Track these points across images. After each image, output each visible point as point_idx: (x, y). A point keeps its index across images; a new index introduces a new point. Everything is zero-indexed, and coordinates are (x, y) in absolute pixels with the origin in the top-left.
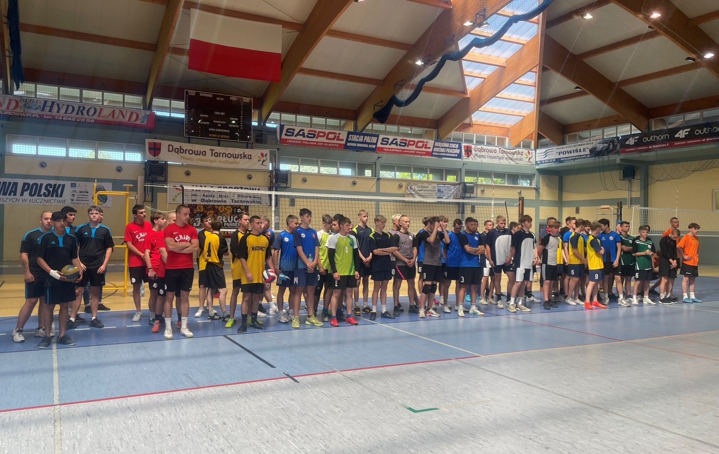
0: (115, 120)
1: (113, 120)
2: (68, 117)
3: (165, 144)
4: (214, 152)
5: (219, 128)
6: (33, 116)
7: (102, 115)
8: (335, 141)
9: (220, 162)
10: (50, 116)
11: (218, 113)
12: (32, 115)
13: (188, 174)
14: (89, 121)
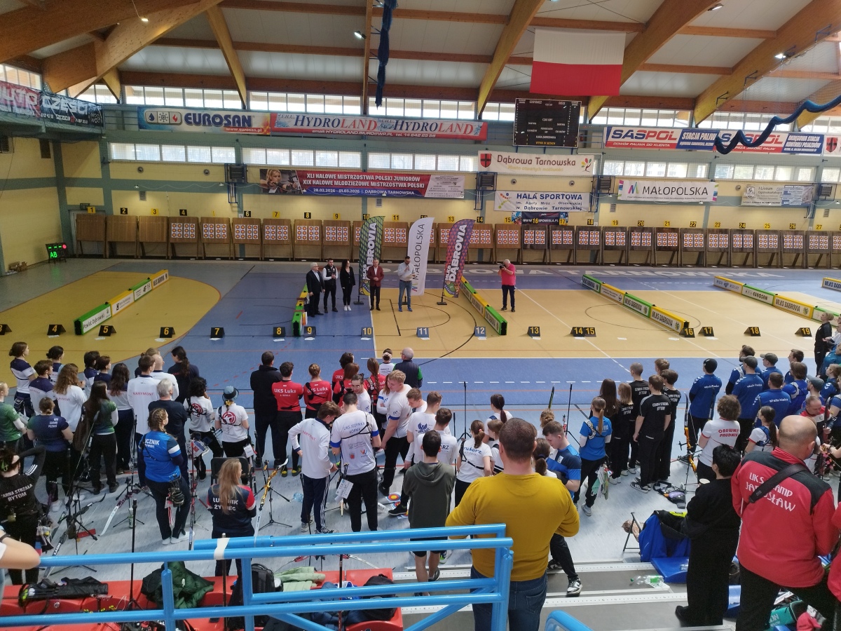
0: (453, 133)
1: (451, 133)
2: (415, 134)
3: (495, 155)
4: (539, 160)
5: (546, 135)
7: (442, 129)
9: (544, 169)
10: (401, 133)
11: (546, 120)
12: (387, 134)
13: (514, 182)
14: (431, 136)
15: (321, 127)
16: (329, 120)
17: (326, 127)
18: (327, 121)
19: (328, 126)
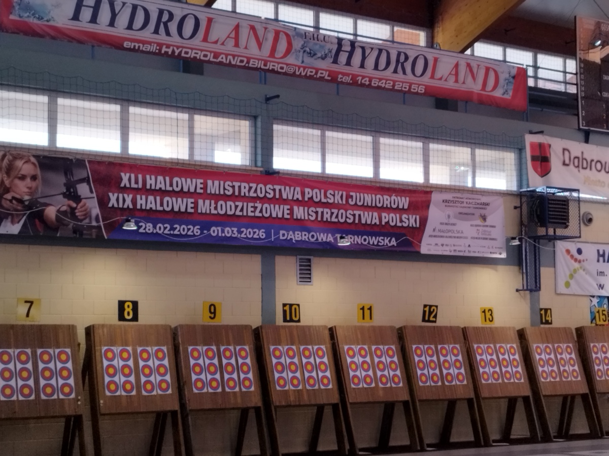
2: (380, 79)
3: (557, 145)
6: (319, 75)
10: (348, 75)
12: (316, 73)
14: (415, 88)
15: (147, 34)
16: (171, 16)
17: (162, 37)
18: (165, 17)
19: (168, 33)
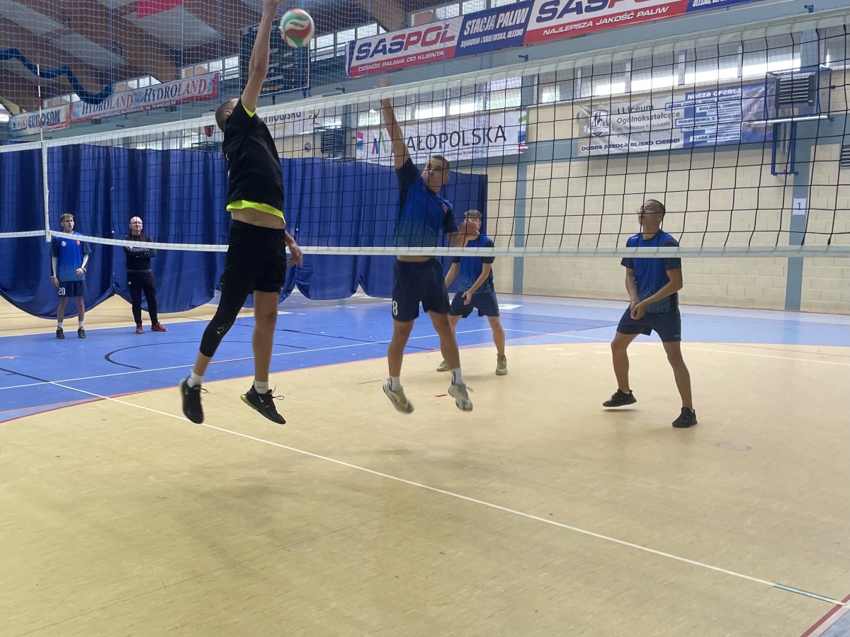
0: (189, 94)
5: (273, 75)
7: (181, 92)
8: (439, 46)
14: (172, 104)
